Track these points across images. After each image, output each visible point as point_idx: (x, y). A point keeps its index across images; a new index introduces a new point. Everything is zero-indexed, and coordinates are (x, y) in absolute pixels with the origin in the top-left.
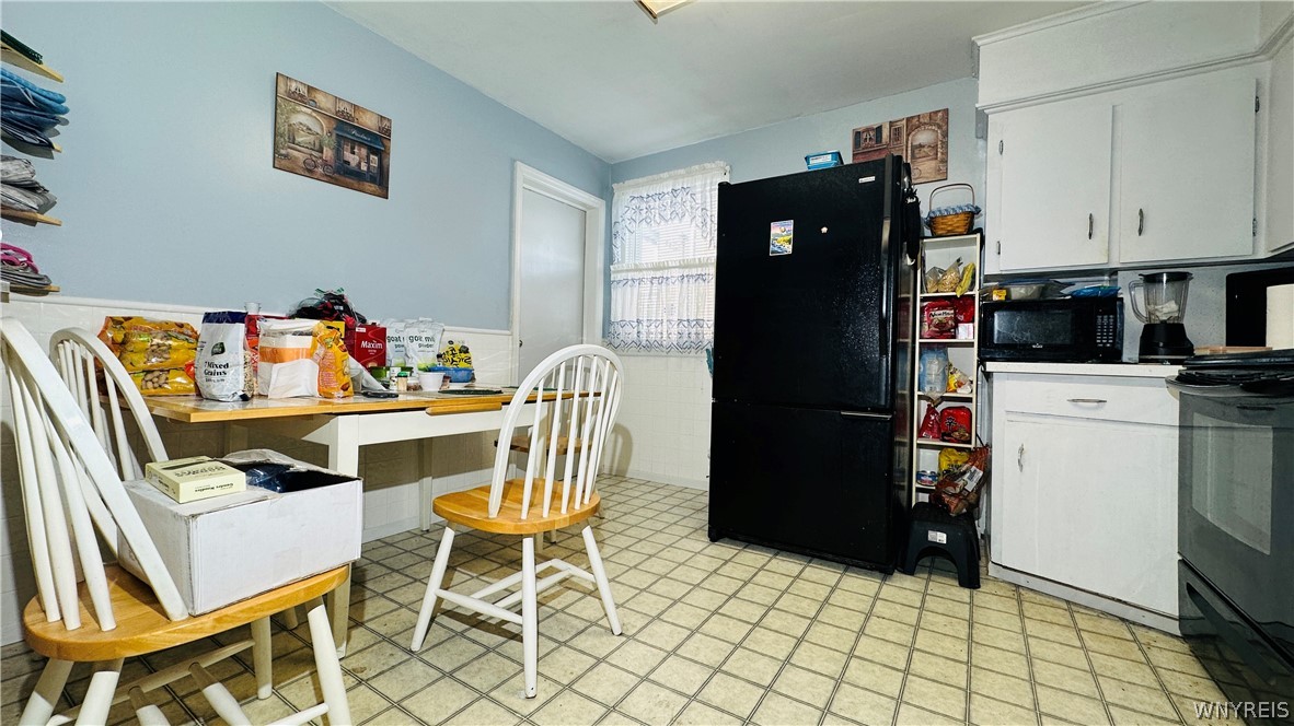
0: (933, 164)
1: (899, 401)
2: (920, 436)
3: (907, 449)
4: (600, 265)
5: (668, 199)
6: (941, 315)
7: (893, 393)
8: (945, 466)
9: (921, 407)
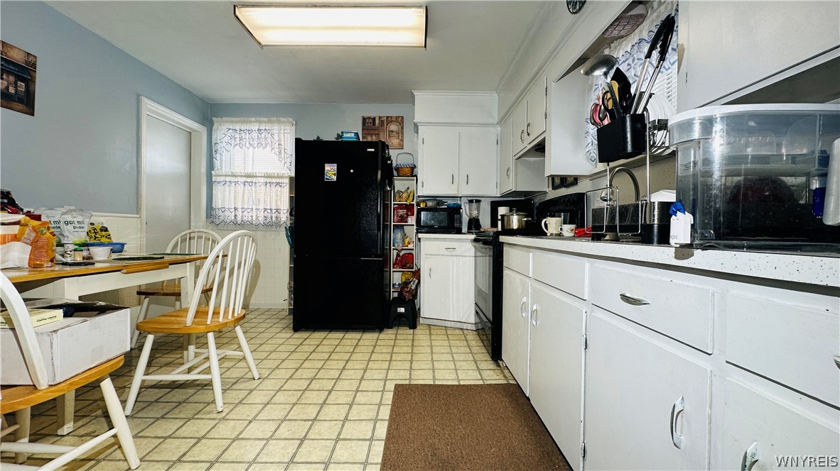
0: (397, 141)
1: (385, 251)
2: (394, 267)
3: (388, 273)
4: (204, 169)
5: (255, 135)
6: (401, 212)
7: (383, 249)
8: (404, 280)
9: (394, 254)
